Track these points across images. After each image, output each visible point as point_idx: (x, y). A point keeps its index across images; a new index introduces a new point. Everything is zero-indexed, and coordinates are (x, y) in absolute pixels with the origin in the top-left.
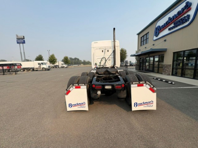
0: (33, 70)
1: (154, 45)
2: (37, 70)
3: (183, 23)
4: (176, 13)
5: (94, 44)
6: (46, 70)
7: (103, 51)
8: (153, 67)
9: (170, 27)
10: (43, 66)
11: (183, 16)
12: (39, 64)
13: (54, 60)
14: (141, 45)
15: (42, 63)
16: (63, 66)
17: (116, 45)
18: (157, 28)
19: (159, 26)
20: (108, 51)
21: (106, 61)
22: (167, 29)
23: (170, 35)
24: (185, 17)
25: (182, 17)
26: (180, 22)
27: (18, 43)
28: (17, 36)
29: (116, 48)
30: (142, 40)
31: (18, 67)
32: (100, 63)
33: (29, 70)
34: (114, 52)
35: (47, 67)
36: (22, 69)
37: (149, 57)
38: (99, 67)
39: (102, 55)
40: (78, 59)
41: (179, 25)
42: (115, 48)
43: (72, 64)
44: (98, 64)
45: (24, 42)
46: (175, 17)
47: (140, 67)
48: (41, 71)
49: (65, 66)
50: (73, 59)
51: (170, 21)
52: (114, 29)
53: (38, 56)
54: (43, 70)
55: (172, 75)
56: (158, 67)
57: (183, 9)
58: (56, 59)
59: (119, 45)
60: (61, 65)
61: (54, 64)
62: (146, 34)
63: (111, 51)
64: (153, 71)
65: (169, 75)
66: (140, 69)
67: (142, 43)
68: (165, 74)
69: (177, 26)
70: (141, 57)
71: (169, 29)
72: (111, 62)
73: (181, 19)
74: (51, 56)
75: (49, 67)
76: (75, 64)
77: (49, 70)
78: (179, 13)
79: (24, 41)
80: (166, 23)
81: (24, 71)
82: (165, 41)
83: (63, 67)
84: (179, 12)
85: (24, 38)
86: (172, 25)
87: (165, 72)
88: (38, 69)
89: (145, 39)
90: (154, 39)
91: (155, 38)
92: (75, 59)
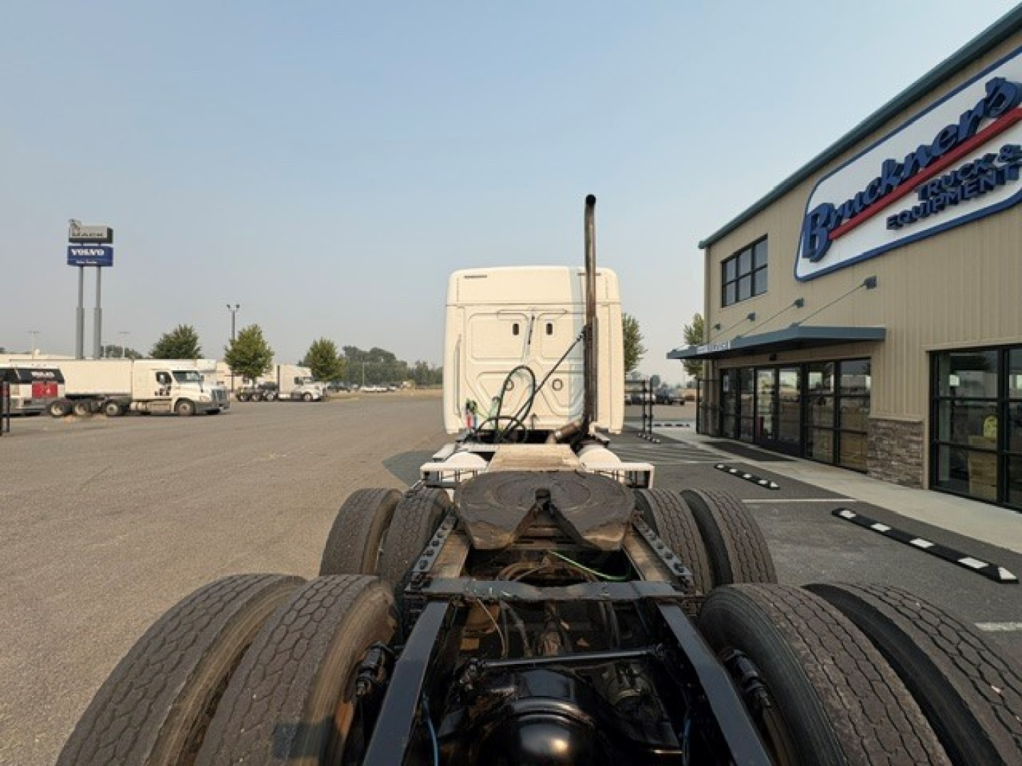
0: (125, 407)
1: (799, 303)
2: (145, 413)
3: (980, 189)
4: (929, 141)
5: (461, 287)
6: (197, 410)
7: (516, 329)
8: (805, 428)
9: (896, 210)
10: (181, 390)
11: (980, 155)
12: (164, 378)
13: (257, 355)
14: (724, 304)
15: (181, 375)
16: (303, 390)
17: (600, 296)
18: (815, 216)
19: (829, 207)
20: (550, 329)
21: (535, 389)
22: (881, 221)
23: (900, 255)
24: (990, 158)
25: (970, 160)
26: (957, 182)
27: (72, 260)
28: (74, 225)
29: (600, 312)
30: (731, 276)
31: (36, 392)
32: (500, 400)
33: (100, 410)
34: (588, 335)
35: (207, 396)
36: (57, 403)
37: (777, 370)
38: (488, 426)
39: (511, 352)
40: (390, 357)
41: (955, 202)
42: (591, 312)
43: (354, 378)
44: (486, 408)
45: (107, 260)
46: (922, 160)
47: (723, 416)
48: (167, 414)
49: (315, 389)
50: (362, 356)
51: (894, 181)
52: (591, 201)
53: (170, 331)
54: (177, 414)
55: (935, 485)
56: (837, 432)
57: (972, 119)
58: (269, 354)
59: (614, 295)
60: (293, 387)
61: (252, 377)
62: (753, 246)
63: (568, 330)
64: (803, 450)
65: (914, 483)
66: (721, 433)
67: (731, 289)
68: (885, 476)
69: (942, 208)
70: (726, 364)
71: (895, 223)
72: (564, 395)
73: (966, 170)
74: (242, 336)
75: (219, 394)
76: (373, 381)
77: (214, 412)
78: (950, 140)
79: (109, 252)
80: (873, 188)
81: (70, 412)
82: (871, 283)
83: (302, 398)
84: (944, 133)
85: (110, 240)
86: (912, 202)
87: (884, 464)
88: (152, 408)
89: (746, 268)
90: (801, 274)
91: (806, 267)
92: (376, 353)
